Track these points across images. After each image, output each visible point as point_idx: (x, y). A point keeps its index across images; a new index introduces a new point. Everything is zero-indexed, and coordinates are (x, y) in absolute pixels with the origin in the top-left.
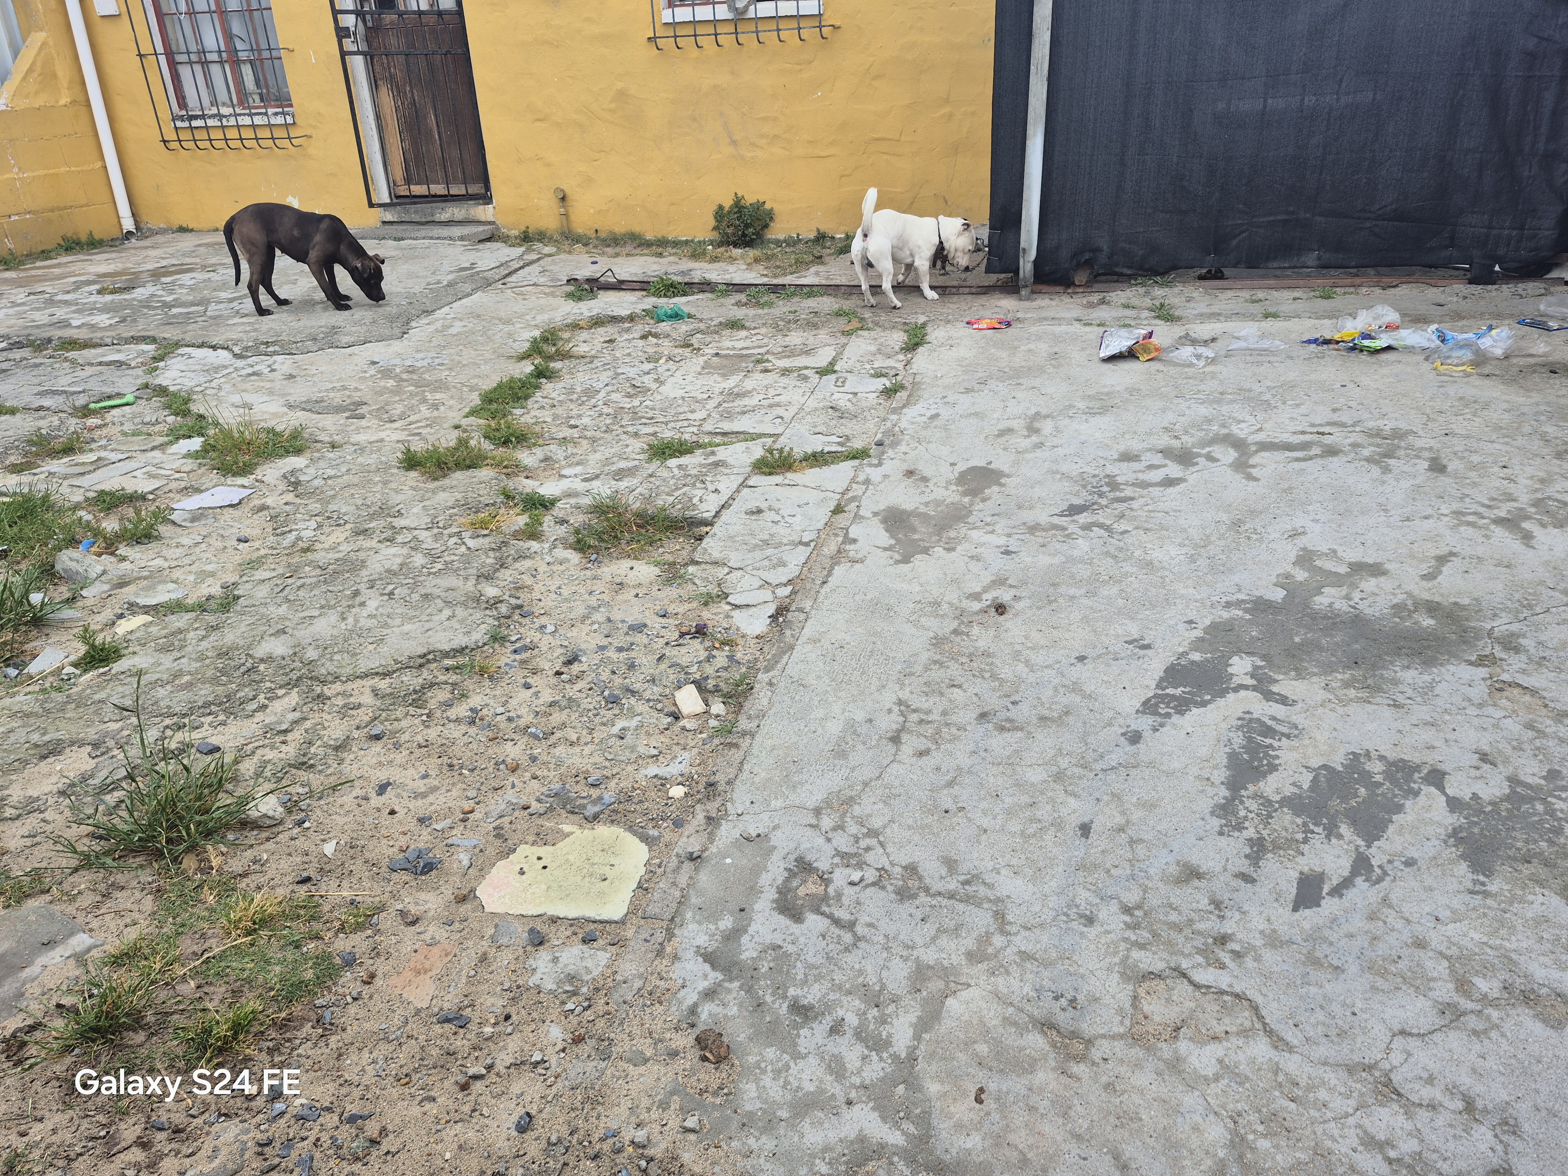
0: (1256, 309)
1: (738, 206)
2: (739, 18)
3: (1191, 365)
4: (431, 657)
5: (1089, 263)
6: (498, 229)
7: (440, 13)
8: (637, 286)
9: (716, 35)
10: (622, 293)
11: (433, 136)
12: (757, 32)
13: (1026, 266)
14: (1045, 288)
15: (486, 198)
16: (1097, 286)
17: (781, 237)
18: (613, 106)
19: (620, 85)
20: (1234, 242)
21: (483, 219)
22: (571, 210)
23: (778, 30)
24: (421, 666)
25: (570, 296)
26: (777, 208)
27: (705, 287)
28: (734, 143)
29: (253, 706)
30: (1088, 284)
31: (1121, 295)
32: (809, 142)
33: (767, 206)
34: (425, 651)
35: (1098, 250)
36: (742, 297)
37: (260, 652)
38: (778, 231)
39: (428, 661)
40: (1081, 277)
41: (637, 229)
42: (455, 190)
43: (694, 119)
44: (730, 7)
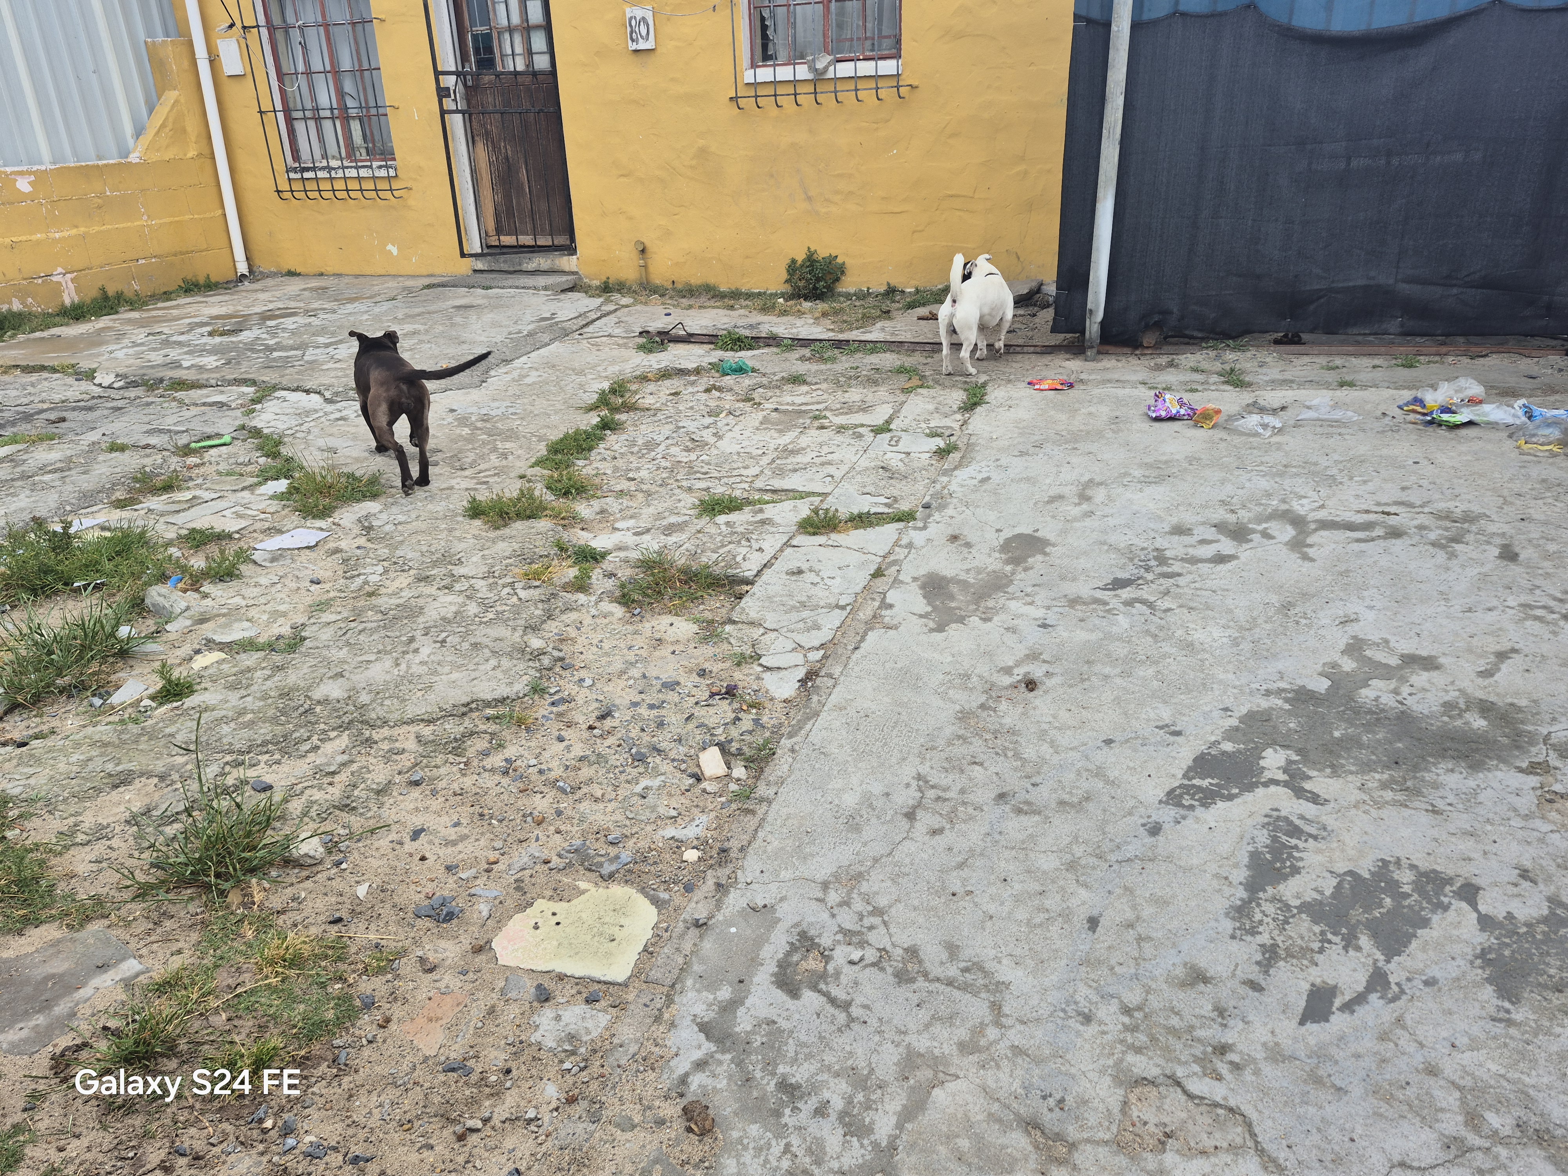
0: (1332, 377)
1: (811, 259)
2: (819, 78)
3: (1256, 434)
4: (474, 706)
5: (1158, 325)
6: (581, 279)
7: (535, 74)
8: (706, 339)
9: (795, 95)
10: (691, 346)
11: (523, 189)
12: (836, 92)
13: (1093, 326)
14: (1111, 349)
15: (570, 249)
16: (1166, 349)
17: (852, 290)
18: (694, 162)
19: (701, 142)
20: (1312, 307)
21: (567, 269)
22: (650, 262)
23: (856, 90)
24: (464, 714)
25: (641, 348)
26: (849, 262)
27: (771, 342)
28: (809, 199)
29: (306, 747)
30: (1157, 347)
31: (1190, 358)
32: (883, 198)
33: (839, 260)
34: (469, 699)
35: (1167, 312)
36: (807, 352)
37: (318, 694)
38: (849, 285)
39: (471, 710)
40: (1149, 339)
41: (712, 281)
42: (542, 241)
43: (772, 176)
44: (810, 68)
